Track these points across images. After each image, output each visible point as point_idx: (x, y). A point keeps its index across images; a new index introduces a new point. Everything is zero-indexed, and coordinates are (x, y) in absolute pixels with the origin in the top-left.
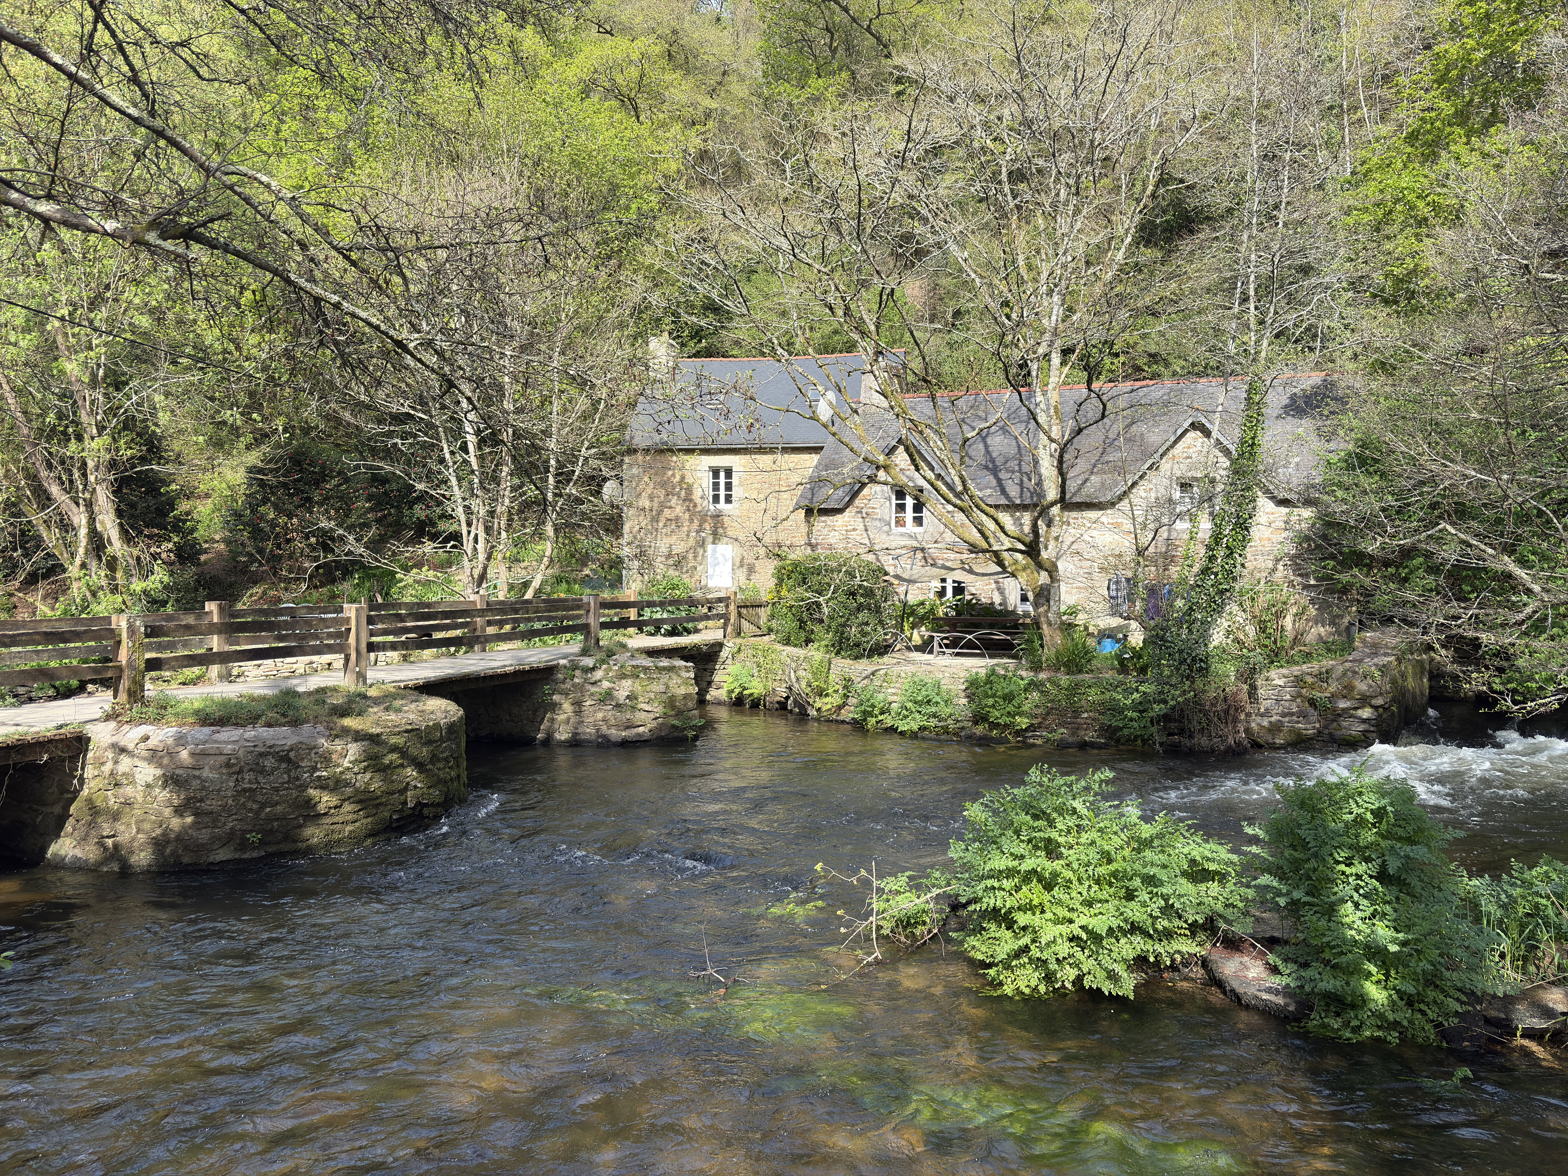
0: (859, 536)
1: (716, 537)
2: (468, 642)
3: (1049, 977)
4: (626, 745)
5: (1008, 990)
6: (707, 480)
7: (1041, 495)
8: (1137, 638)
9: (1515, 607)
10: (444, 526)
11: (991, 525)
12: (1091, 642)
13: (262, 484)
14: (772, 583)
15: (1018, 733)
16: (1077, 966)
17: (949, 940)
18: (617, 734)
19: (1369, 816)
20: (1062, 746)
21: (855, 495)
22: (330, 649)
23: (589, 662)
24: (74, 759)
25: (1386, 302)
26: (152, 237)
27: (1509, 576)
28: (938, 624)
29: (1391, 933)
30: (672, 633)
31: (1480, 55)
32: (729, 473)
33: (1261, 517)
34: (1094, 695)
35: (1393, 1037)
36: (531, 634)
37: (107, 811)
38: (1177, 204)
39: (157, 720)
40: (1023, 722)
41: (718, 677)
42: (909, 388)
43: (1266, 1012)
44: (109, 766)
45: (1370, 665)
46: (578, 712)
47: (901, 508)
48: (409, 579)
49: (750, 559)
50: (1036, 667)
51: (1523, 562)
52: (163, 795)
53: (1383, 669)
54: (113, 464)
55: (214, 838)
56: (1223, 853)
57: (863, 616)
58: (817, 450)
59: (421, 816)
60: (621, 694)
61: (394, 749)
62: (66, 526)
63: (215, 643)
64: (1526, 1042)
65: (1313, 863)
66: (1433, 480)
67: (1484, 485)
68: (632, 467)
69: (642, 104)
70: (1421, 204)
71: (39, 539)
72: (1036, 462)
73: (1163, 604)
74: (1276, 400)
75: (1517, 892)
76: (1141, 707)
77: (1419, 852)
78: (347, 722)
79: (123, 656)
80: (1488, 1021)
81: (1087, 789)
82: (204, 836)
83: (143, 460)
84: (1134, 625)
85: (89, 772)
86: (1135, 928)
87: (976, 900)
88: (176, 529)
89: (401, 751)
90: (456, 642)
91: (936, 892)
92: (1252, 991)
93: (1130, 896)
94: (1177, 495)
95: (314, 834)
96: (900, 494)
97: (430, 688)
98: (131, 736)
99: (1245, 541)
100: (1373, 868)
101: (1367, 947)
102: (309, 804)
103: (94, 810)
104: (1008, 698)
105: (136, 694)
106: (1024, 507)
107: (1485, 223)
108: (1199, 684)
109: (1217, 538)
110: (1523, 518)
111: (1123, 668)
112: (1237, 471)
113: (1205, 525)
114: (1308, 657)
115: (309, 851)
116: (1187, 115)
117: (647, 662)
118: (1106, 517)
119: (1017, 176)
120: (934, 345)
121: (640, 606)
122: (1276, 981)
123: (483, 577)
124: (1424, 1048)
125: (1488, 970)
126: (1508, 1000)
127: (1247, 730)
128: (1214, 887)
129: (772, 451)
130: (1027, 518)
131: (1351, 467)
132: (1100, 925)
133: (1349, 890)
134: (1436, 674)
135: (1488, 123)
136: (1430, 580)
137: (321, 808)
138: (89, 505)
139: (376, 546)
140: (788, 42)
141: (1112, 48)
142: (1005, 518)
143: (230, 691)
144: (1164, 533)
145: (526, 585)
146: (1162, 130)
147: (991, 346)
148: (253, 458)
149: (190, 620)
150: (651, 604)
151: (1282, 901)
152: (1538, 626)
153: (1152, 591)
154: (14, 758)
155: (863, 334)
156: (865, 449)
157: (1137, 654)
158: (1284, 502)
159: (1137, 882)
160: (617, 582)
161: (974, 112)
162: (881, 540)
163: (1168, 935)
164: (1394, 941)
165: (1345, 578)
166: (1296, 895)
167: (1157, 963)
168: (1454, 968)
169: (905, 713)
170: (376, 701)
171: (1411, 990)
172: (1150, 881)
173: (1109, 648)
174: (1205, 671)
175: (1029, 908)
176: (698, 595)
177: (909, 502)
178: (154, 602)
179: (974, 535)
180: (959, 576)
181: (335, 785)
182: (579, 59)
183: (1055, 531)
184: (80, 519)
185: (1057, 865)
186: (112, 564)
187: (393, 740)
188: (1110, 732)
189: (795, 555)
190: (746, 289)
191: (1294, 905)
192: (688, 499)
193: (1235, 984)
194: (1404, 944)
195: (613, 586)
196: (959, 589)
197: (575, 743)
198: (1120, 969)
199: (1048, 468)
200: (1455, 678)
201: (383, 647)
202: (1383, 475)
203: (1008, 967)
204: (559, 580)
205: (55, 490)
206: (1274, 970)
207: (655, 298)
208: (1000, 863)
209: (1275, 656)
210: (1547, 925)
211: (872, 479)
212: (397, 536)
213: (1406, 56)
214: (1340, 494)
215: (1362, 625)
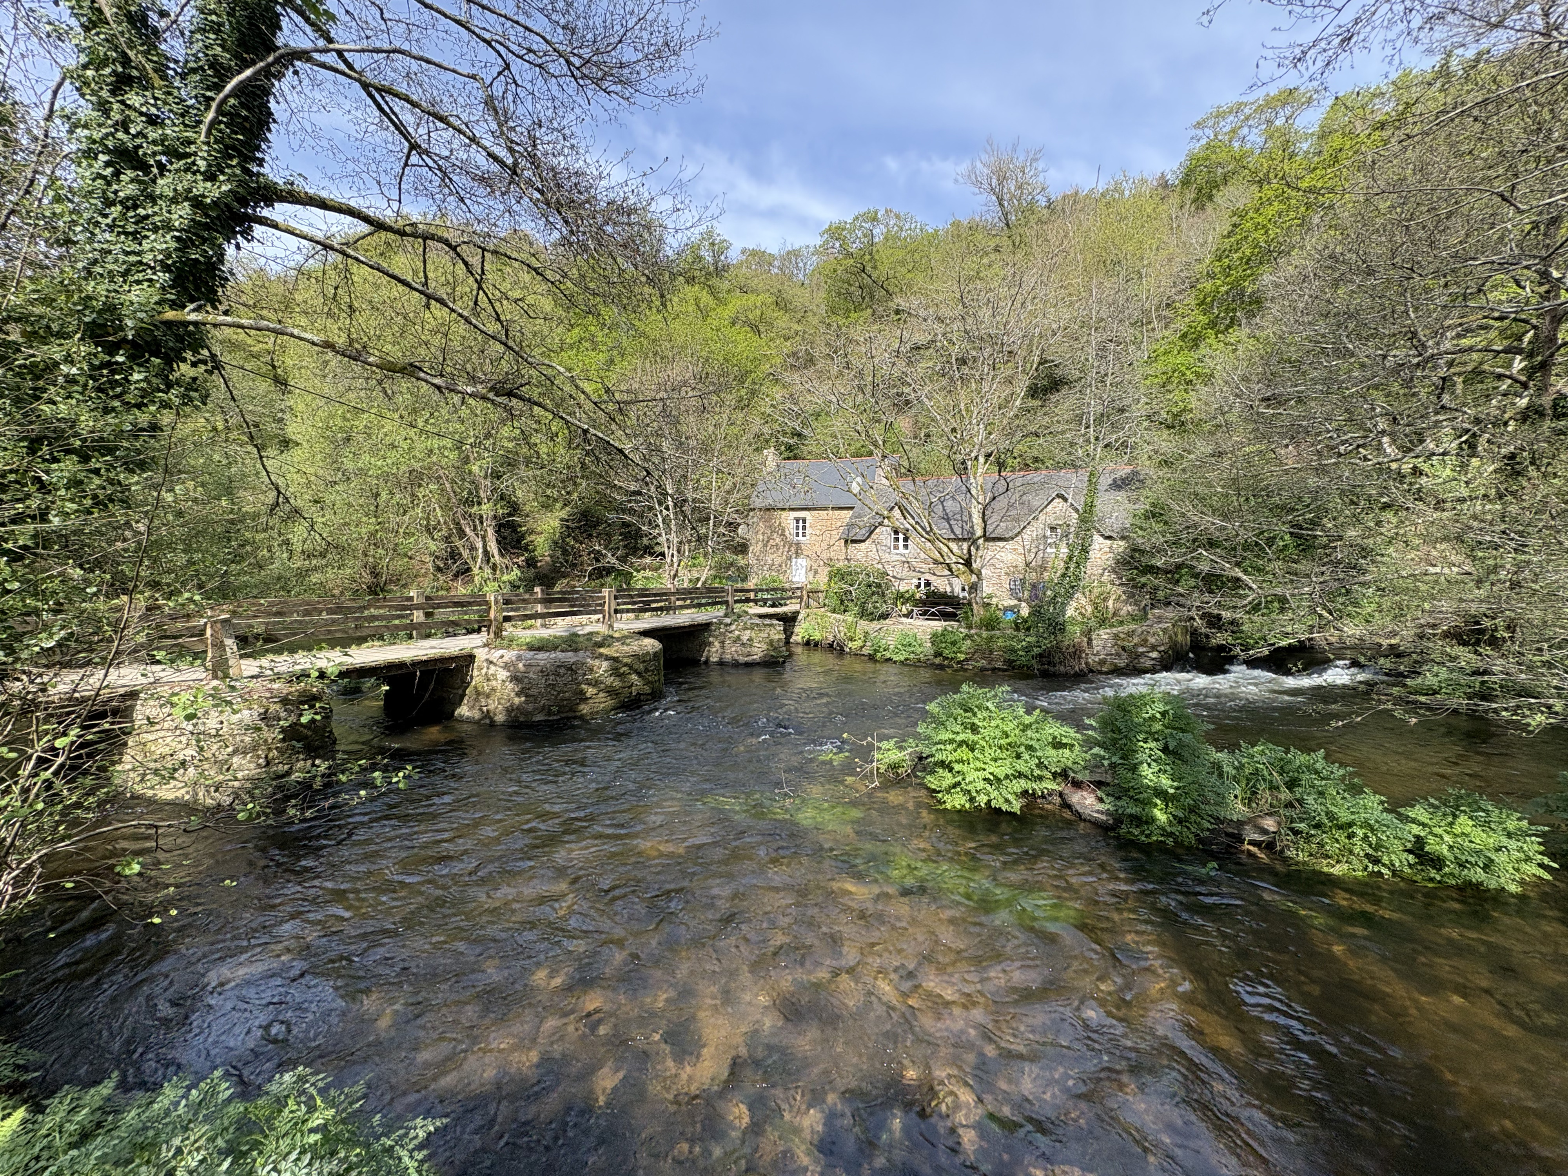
0: (873, 555)
1: (797, 555)
2: (667, 609)
3: (972, 800)
4: (747, 665)
5: (948, 806)
6: (793, 524)
7: (973, 534)
8: (1025, 612)
9: (1241, 597)
10: (658, 549)
11: (946, 549)
12: (1000, 614)
13: (568, 527)
14: (826, 580)
15: (959, 663)
16: (988, 794)
17: (917, 777)
18: (742, 659)
19: (1158, 716)
20: (983, 669)
21: (872, 532)
22: (595, 612)
23: (728, 620)
24: (468, 666)
25: (1168, 427)
26: (491, 395)
27: (1238, 579)
28: (918, 603)
29: (1170, 782)
30: (773, 606)
31: (1224, 289)
32: (804, 521)
33: (1095, 546)
34: (1000, 642)
35: (1170, 841)
36: (699, 605)
37: (484, 693)
38: (1050, 376)
39: (509, 647)
40: (961, 657)
41: (796, 630)
42: (900, 475)
43: (1096, 824)
44: (484, 671)
45: (1157, 628)
46: (723, 647)
47: (897, 539)
48: (640, 575)
49: (815, 567)
50: (970, 627)
51: (1245, 572)
52: (510, 686)
53: (1165, 631)
54: (495, 517)
55: (535, 709)
56: (1072, 732)
57: (875, 598)
58: (852, 508)
59: (640, 700)
60: (745, 638)
61: (626, 665)
62: (473, 548)
63: (539, 608)
64: (1251, 848)
65: (1124, 741)
66: (1195, 526)
67: (1225, 528)
68: (754, 518)
69: (762, 329)
70: (1188, 372)
71: (460, 554)
72: (970, 516)
73: (1040, 593)
74: (1105, 481)
75: (1245, 760)
76: (1027, 649)
77: (1187, 738)
78: (602, 650)
79: (492, 615)
80: (1228, 835)
81: (995, 696)
82: (530, 707)
83: (510, 515)
84: (1024, 604)
85: (475, 673)
86: (1020, 775)
87: (932, 756)
88: (526, 550)
89: (630, 666)
90: (661, 609)
91: (910, 750)
92: (1087, 811)
93: (1018, 756)
94: (1048, 533)
95: (585, 709)
96: (896, 532)
97: (646, 633)
98: (495, 655)
99: (1087, 559)
100: (1160, 745)
101: (1155, 789)
102: (582, 693)
103: (478, 693)
104: (954, 643)
105: (498, 634)
106: (964, 540)
107: (1226, 382)
108: (1059, 637)
109: (1070, 558)
110: (1246, 547)
111: (1017, 629)
112: (1083, 520)
113: (1064, 550)
114: (1121, 623)
115: (582, 718)
116: (1055, 326)
117: (758, 621)
118: (1009, 545)
119: (962, 361)
120: (915, 453)
121: (756, 591)
122: (1101, 807)
123: (675, 576)
124: (1189, 849)
125: (1227, 804)
126: (1240, 824)
127: (1087, 663)
128: (1067, 752)
129: (826, 509)
130: (965, 546)
131: (1147, 518)
132: (1001, 773)
133: (1145, 757)
134: (1194, 633)
135: (1228, 327)
136: (1192, 582)
137: (588, 695)
138: (484, 538)
139: (623, 559)
140: (839, 294)
141: (1013, 291)
142: (953, 546)
143: (545, 633)
144: (1041, 554)
145: (698, 579)
146: (1041, 336)
147: (946, 452)
148: (564, 514)
149: (527, 596)
150: (761, 590)
151: (1106, 763)
152: (1256, 608)
153: (1034, 586)
154: (440, 665)
155: (876, 446)
156: (876, 508)
157: (1025, 621)
158: (1109, 538)
159: (1022, 749)
160: (744, 579)
161: (939, 328)
162: (886, 557)
163: (1040, 778)
164: (1171, 787)
165: (1143, 580)
166: (1114, 759)
167: (1034, 794)
168: (1208, 803)
169: (897, 651)
170: (618, 639)
171: (1181, 815)
172: (1030, 748)
173: (1010, 616)
174: (1063, 630)
175: (960, 761)
176: (787, 585)
177: (901, 536)
178: (514, 586)
179: (937, 556)
180: (928, 576)
181: (595, 683)
182: (730, 306)
183: (980, 553)
184: (479, 545)
185: (975, 738)
186: (494, 568)
187: (626, 660)
188: (1010, 663)
189: (840, 565)
190: (815, 424)
191: (1113, 766)
192: (783, 535)
193: (1078, 808)
194: (1177, 788)
195: (743, 580)
196: (928, 584)
197: (721, 663)
198: (1011, 798)
199: (977, 519)
200: (1207, 636)
201: (622, 611)
202: (1166, 523)
203: (948, 792)
204: (715, 577)
205: (468, 530)
206: (1101, 800)
207: (766, 430)
208: (945, 736)
209: (1103, 622)
210: (1264, 780)
211: (880, 524)
212: (634, 554)
213: (1180, 292)
214: (1140, 533)
215: (1153, 606)
